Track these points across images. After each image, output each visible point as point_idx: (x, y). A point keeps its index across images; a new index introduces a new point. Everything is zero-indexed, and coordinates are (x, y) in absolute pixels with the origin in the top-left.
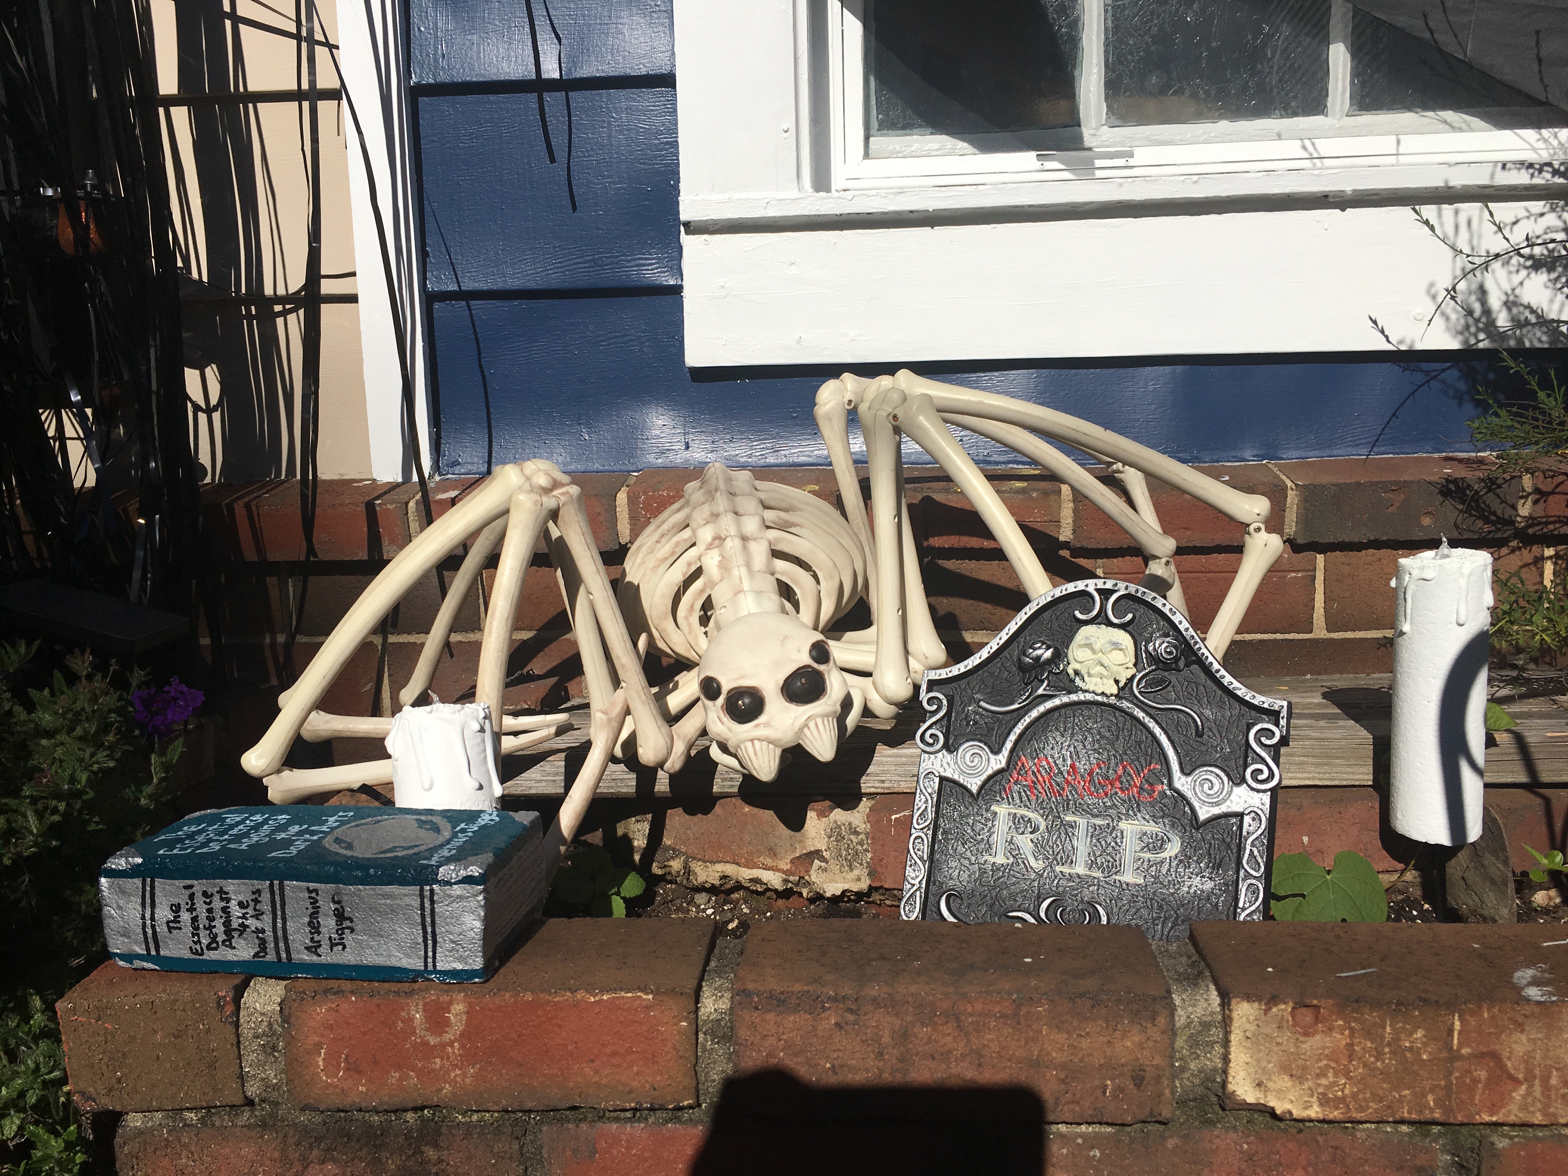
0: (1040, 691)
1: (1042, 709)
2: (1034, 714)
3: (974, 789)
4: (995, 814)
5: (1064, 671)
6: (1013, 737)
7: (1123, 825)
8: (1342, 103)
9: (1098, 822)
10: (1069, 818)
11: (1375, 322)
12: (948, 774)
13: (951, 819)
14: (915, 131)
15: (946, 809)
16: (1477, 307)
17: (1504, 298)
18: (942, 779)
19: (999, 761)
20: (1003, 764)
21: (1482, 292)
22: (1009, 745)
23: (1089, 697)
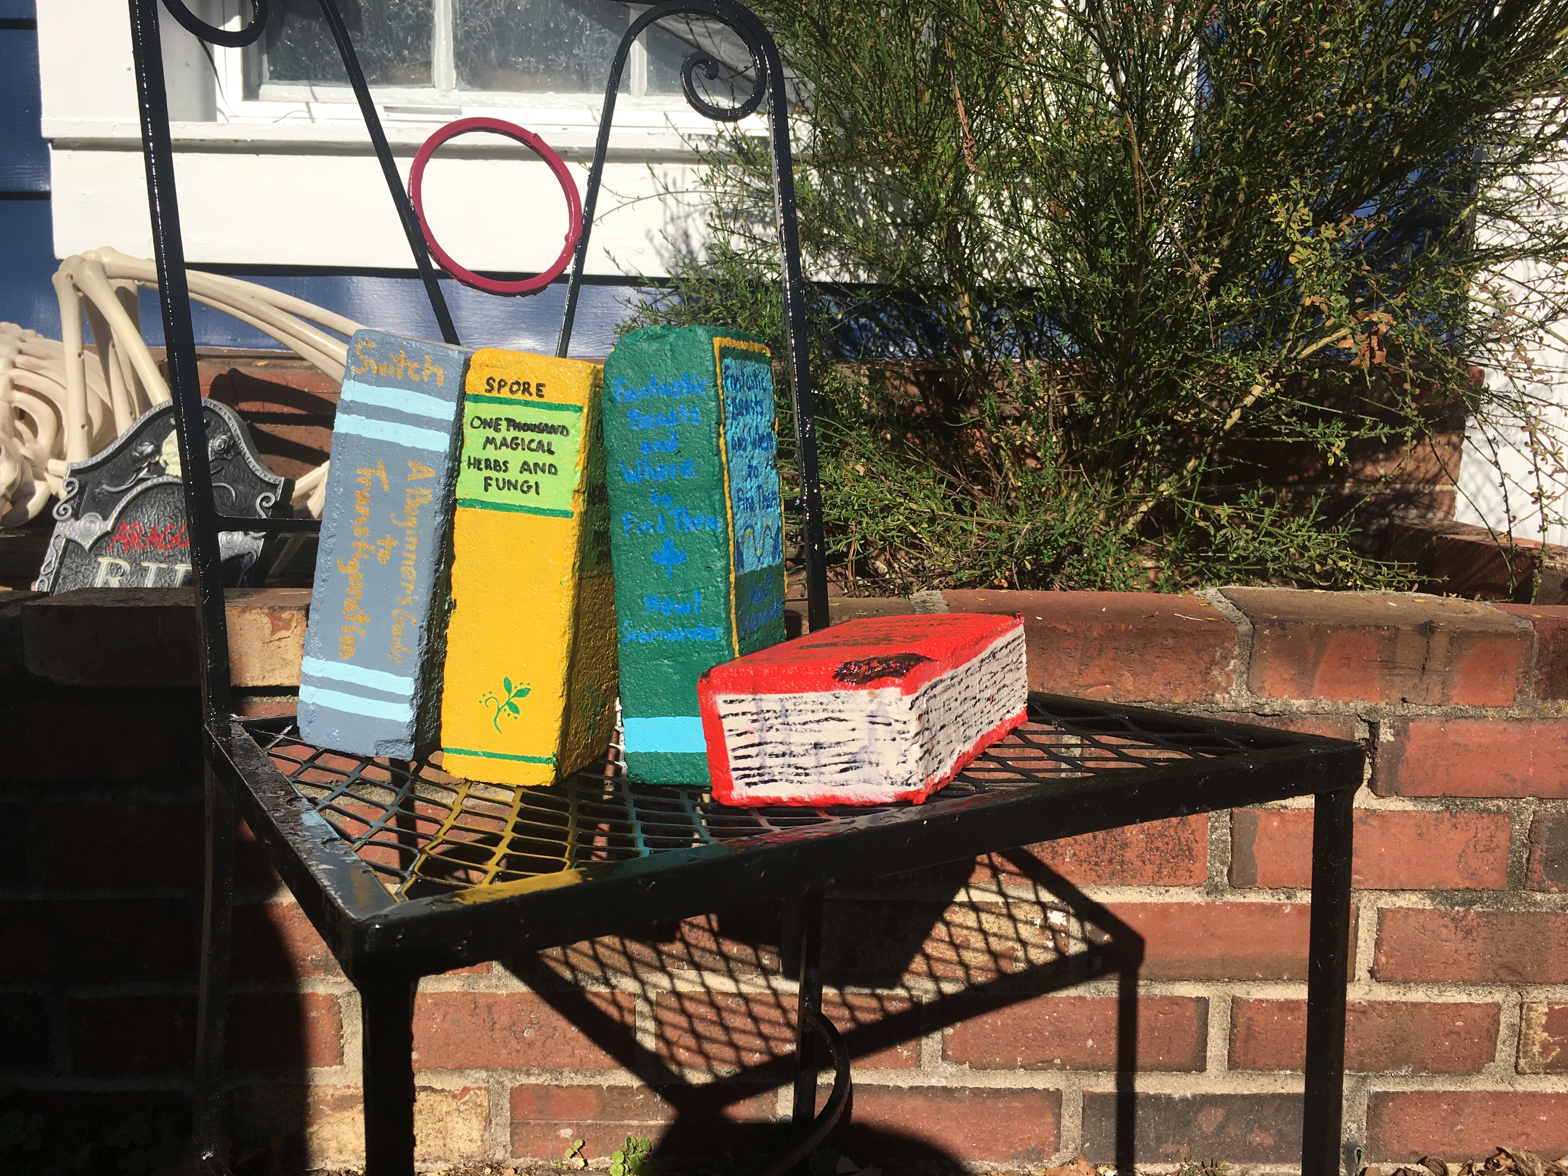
0: (141, 475)
1: (139, 488)
2: (135, 492)
3: (87, 547)
4: (99, 563)
5: (158, 462)
6: (118, 509)
7: (177, 567)
8: (640, 84)
9: (164, 566)
10: (145, 564)
11: (608, 253)
12: (72, 537)
13: (70, 569)
14: (301, 82)
15: (67, 561)
16: (683, 248)
17: (702, 241)
18: (68, 541)
19: (109, 525)
20: (109, 528)
21: (686, 235)
22: (115, 514)
23: (170, 479)
